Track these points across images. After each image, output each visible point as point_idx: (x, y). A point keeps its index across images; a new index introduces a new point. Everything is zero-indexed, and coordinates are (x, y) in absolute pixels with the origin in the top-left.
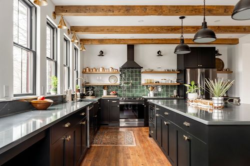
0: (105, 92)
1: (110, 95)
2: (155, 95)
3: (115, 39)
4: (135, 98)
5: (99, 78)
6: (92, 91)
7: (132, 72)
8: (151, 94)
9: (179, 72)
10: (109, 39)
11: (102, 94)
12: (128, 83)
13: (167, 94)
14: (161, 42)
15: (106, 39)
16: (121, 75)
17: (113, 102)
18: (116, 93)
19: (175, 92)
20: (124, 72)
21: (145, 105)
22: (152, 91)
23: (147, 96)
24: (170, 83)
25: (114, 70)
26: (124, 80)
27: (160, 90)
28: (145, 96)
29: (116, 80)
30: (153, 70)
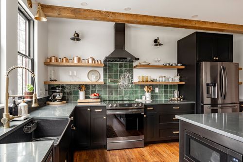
0: (82, 94)
1: (89, 98)
3: (100, 12)
4: (130, 105)
5: (73, 73)
6: (62, 94)
7: (121, 66)
8: (147, 97)
9: (183, 67)
10: (89, 11)
11: (78, 98)
12: (115, 82)
13: (166, 96)
14: (166, 22)
15: (84, 10)
16: (105, 70)
17: (97, 111)
18: (99, 95)
19: (176, 94)
20: (110, 65)
21: (144, 114)
22: (148, 92)
23: (142, 99)
24: (171, 81)
25: (96, 61)
26: (110, 77)
27: (157, 90)
28: (138, 99)
29: (98, 77)
30: (150, 63)
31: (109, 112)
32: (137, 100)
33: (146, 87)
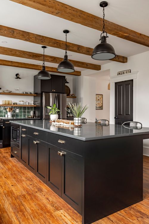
2: (13, 116)
8: (9, 115)
9: (36, 95)
13: (24, 115)
14: (20, 65)
19: (32, 113)
21: (3, 126)
22: (9, 112)
23: (5, 117)
24: (27, 105)
27: (18, 111)
28: (3, 117)
30: (11, 91)
32: (1, 118)
33: (9, 108)
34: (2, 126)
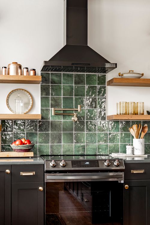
1: (10, 150)
2: (147, 150)
4: (95, 163)
7: (79, 81)
12: (66, 114)
16: (44, 90)
17: (24, 174)
18: (30, 142)
20: (55, 78)
22: (138, 136)
23: (125, 152)
25: (25, 70)
26: (56, 104)
28: (117, 151)
29: (29, 103)
30: (143, 75)
31: (49, 178)
32: (114, 155)
33: (135, 127)
34: (122, 182)
